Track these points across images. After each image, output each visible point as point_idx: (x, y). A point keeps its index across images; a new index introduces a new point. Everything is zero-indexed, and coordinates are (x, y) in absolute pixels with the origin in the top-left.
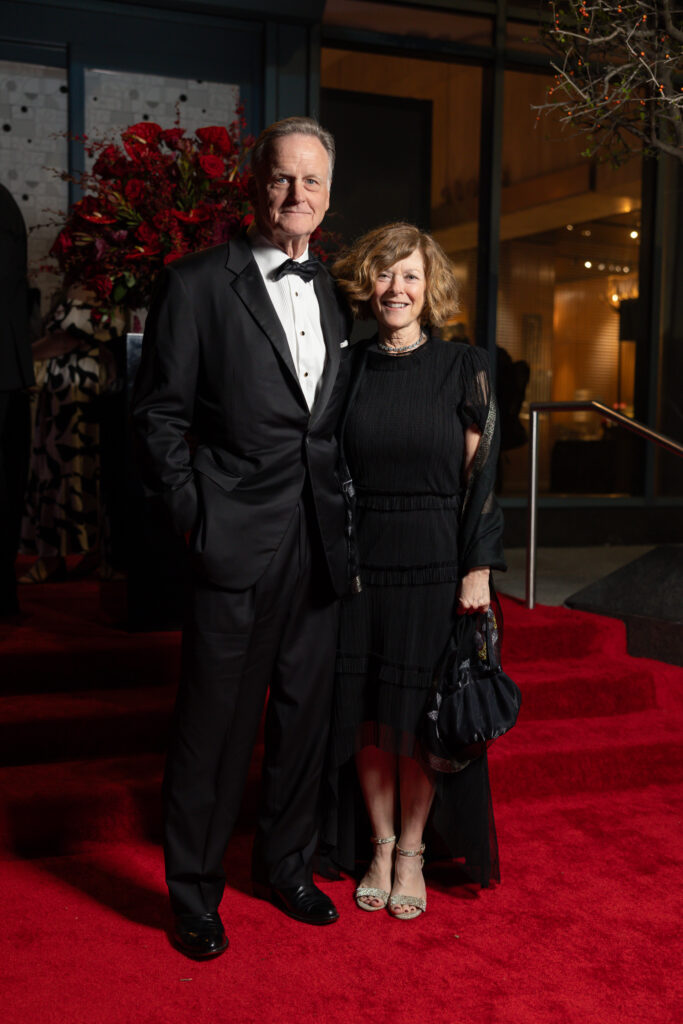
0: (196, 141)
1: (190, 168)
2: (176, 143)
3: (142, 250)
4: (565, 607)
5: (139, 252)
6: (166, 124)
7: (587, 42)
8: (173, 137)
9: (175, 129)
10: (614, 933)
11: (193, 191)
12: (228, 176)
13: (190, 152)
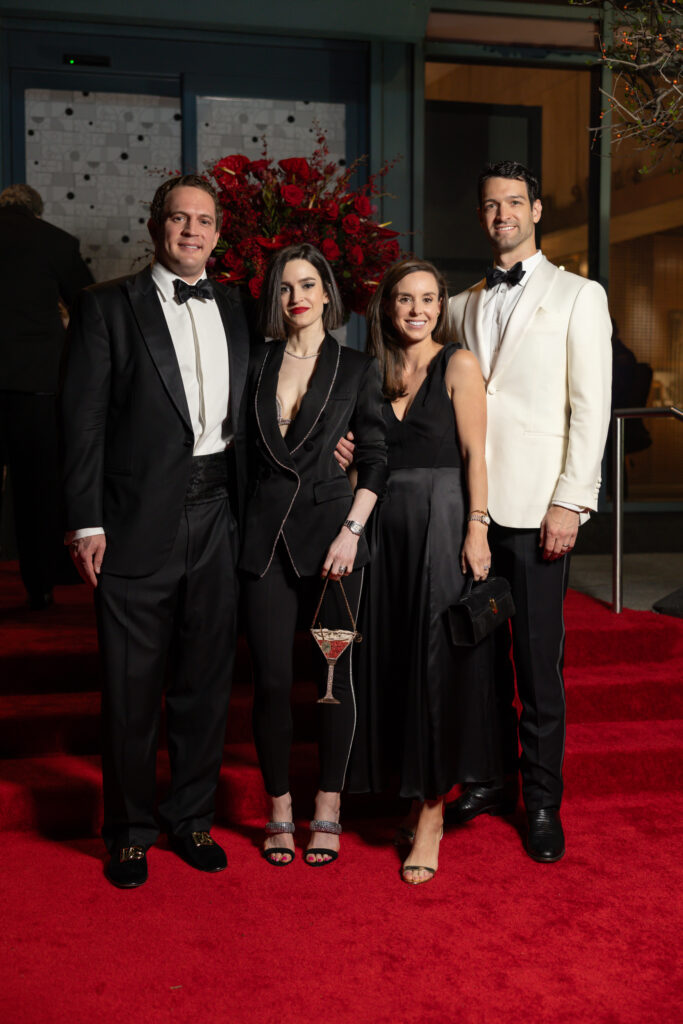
0: (279, 171)
1: (272, 197)
2: (261, 173)
3: (228, 275)
4: (654, 611)
5: (226, 277)
6: (254, 156)
7: (635, 68)
8: (259, 168)
9: (262, 161)
10: (640, 918)
11: (276, 218)
12: (308, 203)
13: (272, 183)
